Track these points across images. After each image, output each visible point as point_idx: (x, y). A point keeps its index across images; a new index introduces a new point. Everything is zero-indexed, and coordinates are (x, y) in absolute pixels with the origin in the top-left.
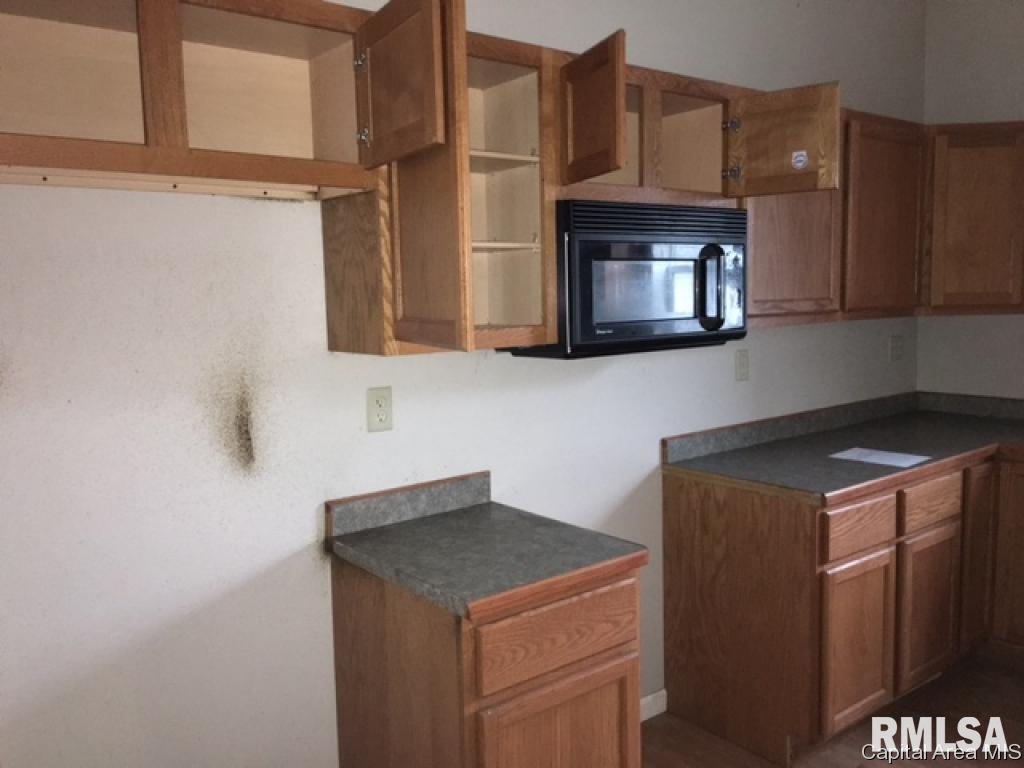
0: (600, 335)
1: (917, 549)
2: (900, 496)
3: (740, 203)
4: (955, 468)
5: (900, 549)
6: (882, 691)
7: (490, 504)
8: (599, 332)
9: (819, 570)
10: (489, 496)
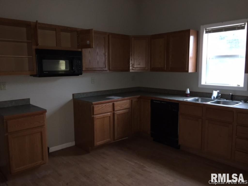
0: (45, 73)
1: (117, 114)
2: (113, 104)
3: (82, 50)
4: (129, 99)
5: (114, 114)
6: (110, 139)
7: (30, 104)
8: (44, 72)
9: (92, 116)
10: (30, 103)
